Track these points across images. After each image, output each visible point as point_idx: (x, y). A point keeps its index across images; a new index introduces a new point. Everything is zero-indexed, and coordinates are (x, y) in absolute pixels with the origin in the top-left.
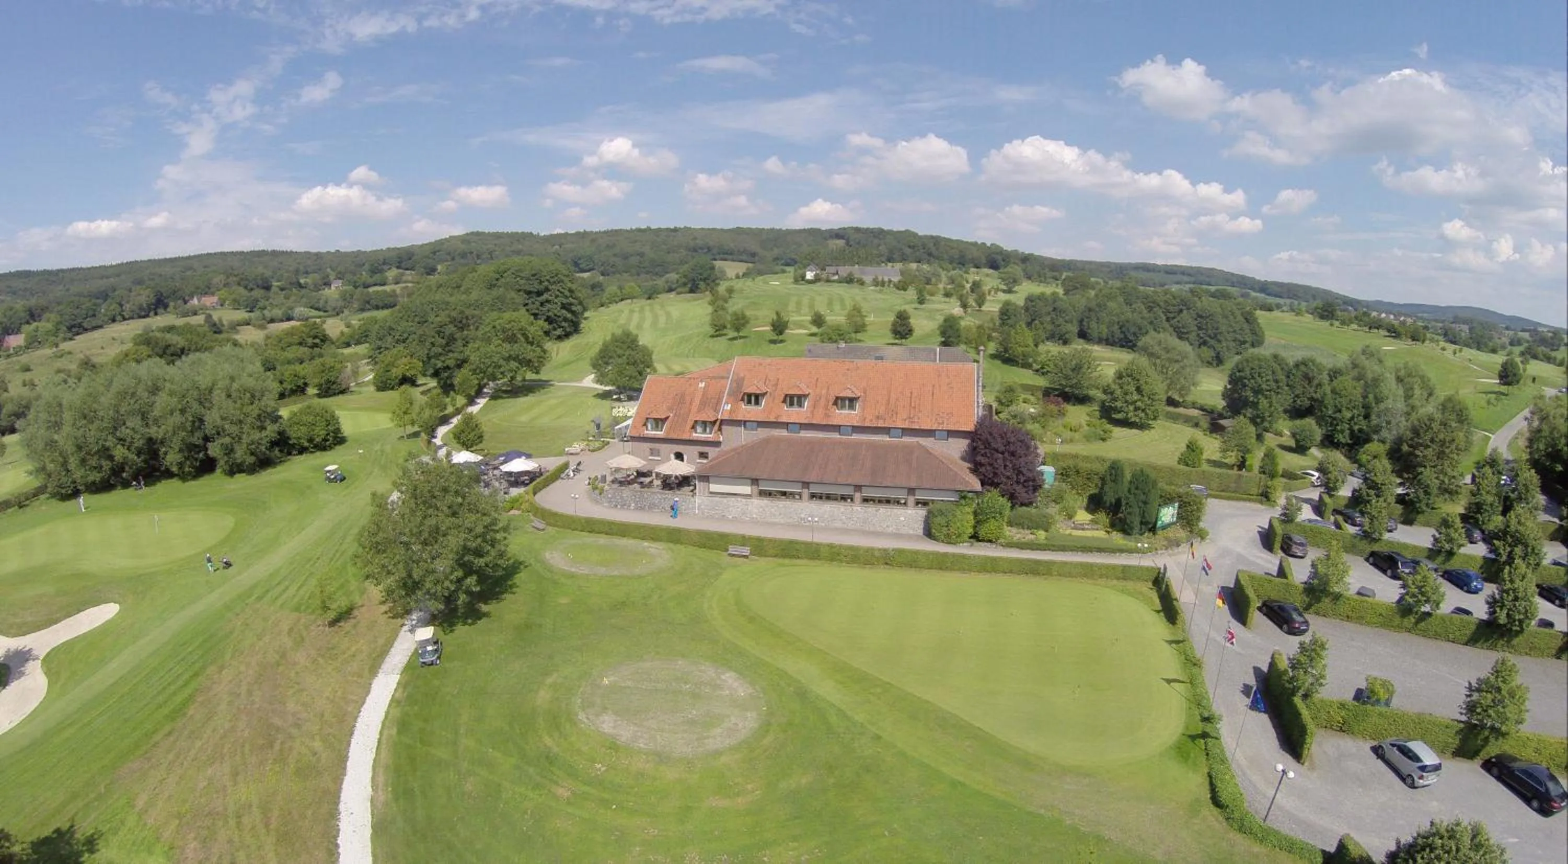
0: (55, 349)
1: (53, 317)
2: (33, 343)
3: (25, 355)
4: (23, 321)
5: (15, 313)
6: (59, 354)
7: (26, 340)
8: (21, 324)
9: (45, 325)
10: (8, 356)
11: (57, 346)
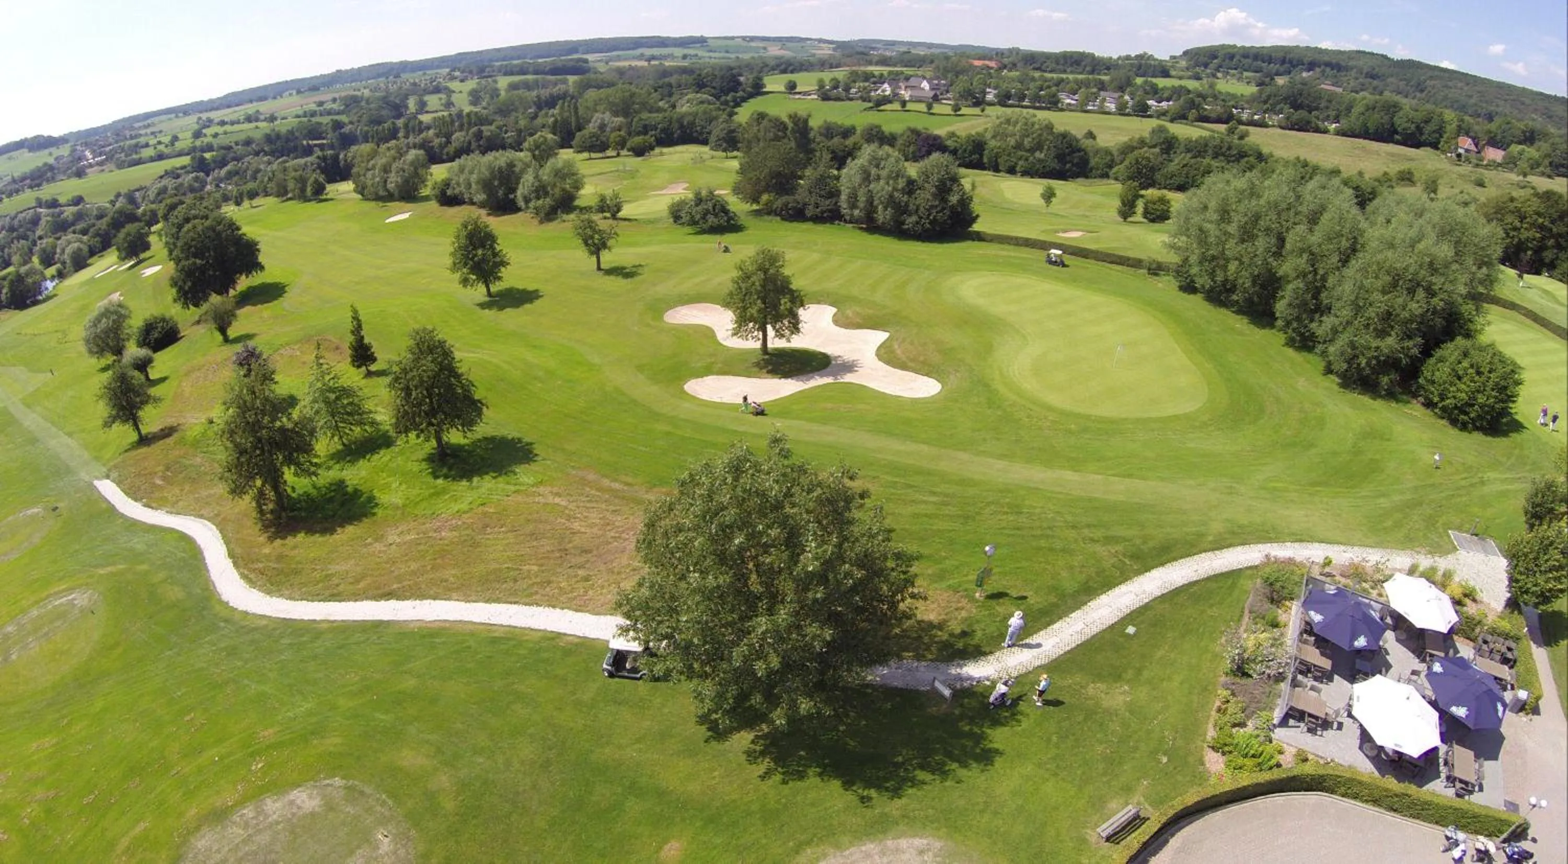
0: (1521, 178)
1: (1545, 146)
2: (1510, 163)
3: (1495, 172)
4: (1515, 140)
5: (1510, 129)
6: (1522, 184)
7: (1504, 158)
8: (1512, 141)
9: (1531, 152)
10: (1477, 165)
11: (1525, 175)
